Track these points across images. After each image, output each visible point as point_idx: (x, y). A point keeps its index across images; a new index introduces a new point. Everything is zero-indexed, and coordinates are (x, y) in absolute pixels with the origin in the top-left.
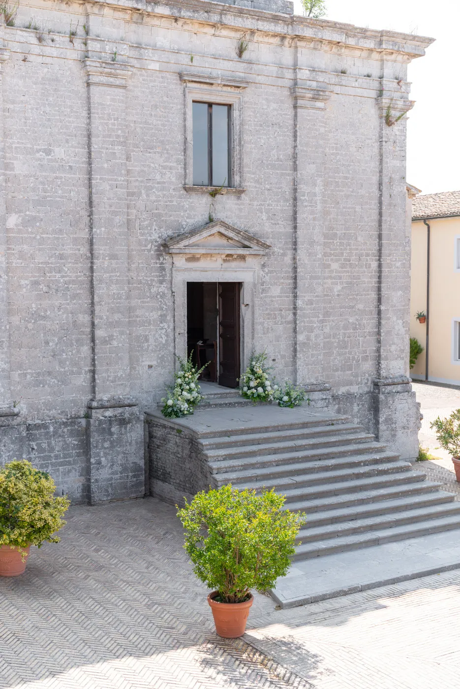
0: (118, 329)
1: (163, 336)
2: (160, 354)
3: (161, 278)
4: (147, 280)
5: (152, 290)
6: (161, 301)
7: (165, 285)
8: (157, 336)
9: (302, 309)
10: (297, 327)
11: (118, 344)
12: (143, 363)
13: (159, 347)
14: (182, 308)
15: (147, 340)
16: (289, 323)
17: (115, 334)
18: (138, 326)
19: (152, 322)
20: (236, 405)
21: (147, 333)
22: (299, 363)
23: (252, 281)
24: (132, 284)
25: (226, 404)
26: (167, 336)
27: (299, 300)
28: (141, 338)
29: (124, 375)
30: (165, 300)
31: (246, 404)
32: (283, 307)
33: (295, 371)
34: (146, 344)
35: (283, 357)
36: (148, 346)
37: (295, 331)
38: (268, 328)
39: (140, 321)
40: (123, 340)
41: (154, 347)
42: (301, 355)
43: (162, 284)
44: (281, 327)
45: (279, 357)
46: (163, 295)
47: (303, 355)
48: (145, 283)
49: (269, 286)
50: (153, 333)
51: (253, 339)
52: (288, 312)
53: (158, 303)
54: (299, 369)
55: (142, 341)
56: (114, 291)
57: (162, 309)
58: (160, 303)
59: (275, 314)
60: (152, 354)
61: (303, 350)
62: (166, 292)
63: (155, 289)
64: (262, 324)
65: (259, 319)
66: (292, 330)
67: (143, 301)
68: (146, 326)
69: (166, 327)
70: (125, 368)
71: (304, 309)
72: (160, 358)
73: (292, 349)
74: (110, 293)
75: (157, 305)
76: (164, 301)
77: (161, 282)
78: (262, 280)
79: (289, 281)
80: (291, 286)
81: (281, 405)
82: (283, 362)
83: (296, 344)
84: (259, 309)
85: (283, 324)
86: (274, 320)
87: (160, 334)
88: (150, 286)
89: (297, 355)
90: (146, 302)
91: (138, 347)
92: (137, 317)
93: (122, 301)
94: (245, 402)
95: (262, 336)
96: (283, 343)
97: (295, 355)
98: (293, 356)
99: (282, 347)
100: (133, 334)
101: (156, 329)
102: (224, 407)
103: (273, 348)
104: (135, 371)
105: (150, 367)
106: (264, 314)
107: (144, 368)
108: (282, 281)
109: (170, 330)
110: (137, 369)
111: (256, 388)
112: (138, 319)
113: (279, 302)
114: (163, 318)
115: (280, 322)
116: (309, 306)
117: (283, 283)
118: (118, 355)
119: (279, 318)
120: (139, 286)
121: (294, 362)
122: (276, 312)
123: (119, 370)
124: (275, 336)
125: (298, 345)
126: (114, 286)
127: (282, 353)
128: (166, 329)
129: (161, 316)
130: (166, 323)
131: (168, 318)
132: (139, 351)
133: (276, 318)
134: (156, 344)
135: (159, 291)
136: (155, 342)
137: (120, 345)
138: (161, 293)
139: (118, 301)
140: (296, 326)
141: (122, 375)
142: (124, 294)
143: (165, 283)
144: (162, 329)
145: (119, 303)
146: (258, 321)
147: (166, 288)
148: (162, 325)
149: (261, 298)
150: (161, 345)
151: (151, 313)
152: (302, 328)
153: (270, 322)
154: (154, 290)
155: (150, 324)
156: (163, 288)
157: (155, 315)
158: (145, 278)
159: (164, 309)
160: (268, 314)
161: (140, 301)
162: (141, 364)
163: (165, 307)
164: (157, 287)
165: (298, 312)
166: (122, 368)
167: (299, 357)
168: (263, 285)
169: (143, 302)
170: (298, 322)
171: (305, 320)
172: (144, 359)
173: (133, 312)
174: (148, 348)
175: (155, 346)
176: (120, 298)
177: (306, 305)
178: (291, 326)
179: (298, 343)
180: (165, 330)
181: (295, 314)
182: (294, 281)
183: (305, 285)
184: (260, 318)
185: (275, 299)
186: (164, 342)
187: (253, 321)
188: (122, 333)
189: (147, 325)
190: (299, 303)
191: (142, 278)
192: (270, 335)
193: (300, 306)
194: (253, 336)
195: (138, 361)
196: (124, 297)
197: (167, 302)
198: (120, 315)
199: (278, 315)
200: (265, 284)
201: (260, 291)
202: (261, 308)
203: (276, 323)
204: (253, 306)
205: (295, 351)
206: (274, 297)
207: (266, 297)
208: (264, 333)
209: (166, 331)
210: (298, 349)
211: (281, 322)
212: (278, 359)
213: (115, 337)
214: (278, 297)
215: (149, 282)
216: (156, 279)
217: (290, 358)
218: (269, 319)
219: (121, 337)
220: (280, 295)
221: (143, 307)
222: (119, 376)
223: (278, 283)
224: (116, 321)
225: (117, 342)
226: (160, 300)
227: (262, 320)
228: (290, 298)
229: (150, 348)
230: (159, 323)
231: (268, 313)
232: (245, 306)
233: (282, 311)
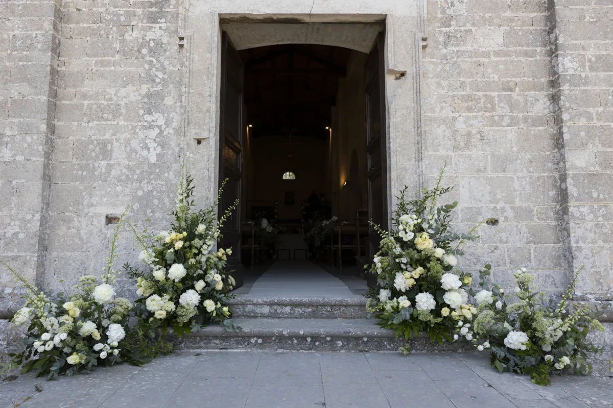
0: (16, 120)
1: (152, 145)
2: (142, 189)
3: (154, 9)
4: (116, 15)
5: (127, 37)
6: (152, 61)
7: (164, 26)
8: (134, 144)
9: (575, 81)
10: (565, 130)
11: (14, 155)
12: (92, 209)
13: (138, 172)
14: (205, 77)
15: (106, 153)
16: (537, 121)
17: (8, 132)
18: (85, 120)
19: (123, 111)
20: (340, 343)
21: (107, 136)
22: (576, 232)
23: (415, 14)
24: (78, 23)
25: (303, 338)
26: (163, 145)
27: (564, 56)
28: (91, 147)
29: (21, 236)
30: (162, 59)
31: (375, 343)
32: (517, 80)
33: (567, 257)
34: (104, 163)
35: (523, 214)
36: (110, 167)
37: (558, 142)
38: (469, 134)
39: (90, 107)
40: (29, 146)
41: (125, 170)
42: (585, 210)
43: (155, 22)
44: (512, 133)
45: (510, 213)
46: (158, 48)
47: (592, 211)
48: (112, 20)
49: (468, 26)
50: (123, 136)
51: (419, 159)
52: (532, 93)
53: (142, 66)
54: (580, 249)
55: (94, 154)
56: (16, 32)
57: (154, 81)
58: (147, 67)
59: (490, 99)
60: (119, 189)
61: (590, 194)
62: (165, 40)
63: (136, 33)
64: (450, 123)
65: (438, 109)
66: (547, 143)
67: (102, 61)
68: (107, 120)
69: (161, 122)
70: (29, 217)
71: (586, 81)
72: (140, 199)
73: (552, 193)
74: (5, 36)
75: (140, 70)
76: (158, 61)
77: (153, 19)
78: (443, 11)
79: (533, 15)
80: (540, 26)
81: (497, 363)
82: (524, 229)
83: (563, 178)
84: (438, 84)
85: (517, 124)
86: (487, 114)
87: (143, 140)
88: (124, 27)
89: (571, 209)
90: (109, 64)
91: (81, 168)
92: (84, 96)
93: (35, 53)
94: (371, 338)
95: (450, 153)
96: (520, 175)
97: (565, 211)
98: (556, 213)
99: (516, 185)
100: (71, 138)
101: (134, 128)
102: (292, 347)
103: (488, 188)
104: (69, 228)
105: (110, 220)
106: (454, 96)
107: (95, 222)
108: (508, 14)
109: (172, 131)
110: (76, 223)
111: (411, 294)
112: (86, 103)
113: (501, 67)
114: (153, 103)
115: (507, 120)
116: (602, 75)
117: (511, 20)
118: (11, 182)
119: (502, 109)
120: (95, 26)
121: (563, 230)
122: (495, 94)
123: (12, 220)
124: (493, 155)
125: (569, 181)
126: (17, 20)
127: (518, 203)
128: (160, 127)
129: (149, 95)
130: (163, 113)
131: (169, 101)
132: (82, 179)
133: (493, 108)
134: (131, 163)
135: (147, 39)
136: (129, 158)
137: (20, 158)
138: (152, 44)
139: (25, 53)
140: (561, 128)
141: (16, 234)
142: (40, 38)
143: (163, 20)
144: (150, 127)
145: (27, 59)
146: (436, 115)
147: (165, 30)
148: (149, 118)
149: (445, 57)
150: (146, 167)
151: (123, 90)
152: (583, 134)
153: (476, 117)
154: (132, 36)
155: (116, 113)
156: (157, 32)
157: (132, 94)
158: (112, 9)
159: (157, 80)
160: (469, 98)
161: (93, 61)
162: (86, 210)
163: (160, 75)
164: (143, 29)
165: (565, 88)
166: (20, 216)
167: (577, 214)
168: (450, 26)
169: (103, 64)
170: (565, 116)
171: (591, 110)
172: (94, 200)
173: (74, 86)
174: (108, 172)
175: (128, 168)
176: (30, 47)
177: (592, 69)
178: (546, 130)
179: (570, 173)
180: (157, 131)
181: (555, 99)
182: (546, 14)
183: (582, 17)
184: (442, 108)
185: (486, 60)
186: (153, 159)
187: (419, 115)
188: (26, 130)
189: (110, 117)
190: (567, 64)
191: (103, 10)
192: (474, 152)
193: (571, 72)
194: (419, 151)
195: (78, 203)
196: (39, 46)
197: (166, 63)
198: (25, 88)
199: (500, 101)
200: (453, 23)
201: (441, 39)
202: (444, 83)
203: (493, 123)
204: (417, 76)
205: (563, 197)
206: (487, 55)
207: (458, 54)
208: (456, 148)
209: (161, 132)
210: (572, 190)
211: (512, 118)
212: (506, 218)
213: (6, 139)
214: (497, 54)
215: (122, 19)
216: (140, 11)
217: (547, 218)
218: (469, 109)
219: (23, 140)
220: (504, 48)
221: (102, 75)
222: (8, 235)
223: (495, 21)
224: (14, 101)
225: (11, 150)
226: (148, 58)
227: (447, 113)
228: (538, 58)
229: (113, 173)
230: (141, 112)
231: (468, 96)
232: (397, 79)
233: (510, 89)
